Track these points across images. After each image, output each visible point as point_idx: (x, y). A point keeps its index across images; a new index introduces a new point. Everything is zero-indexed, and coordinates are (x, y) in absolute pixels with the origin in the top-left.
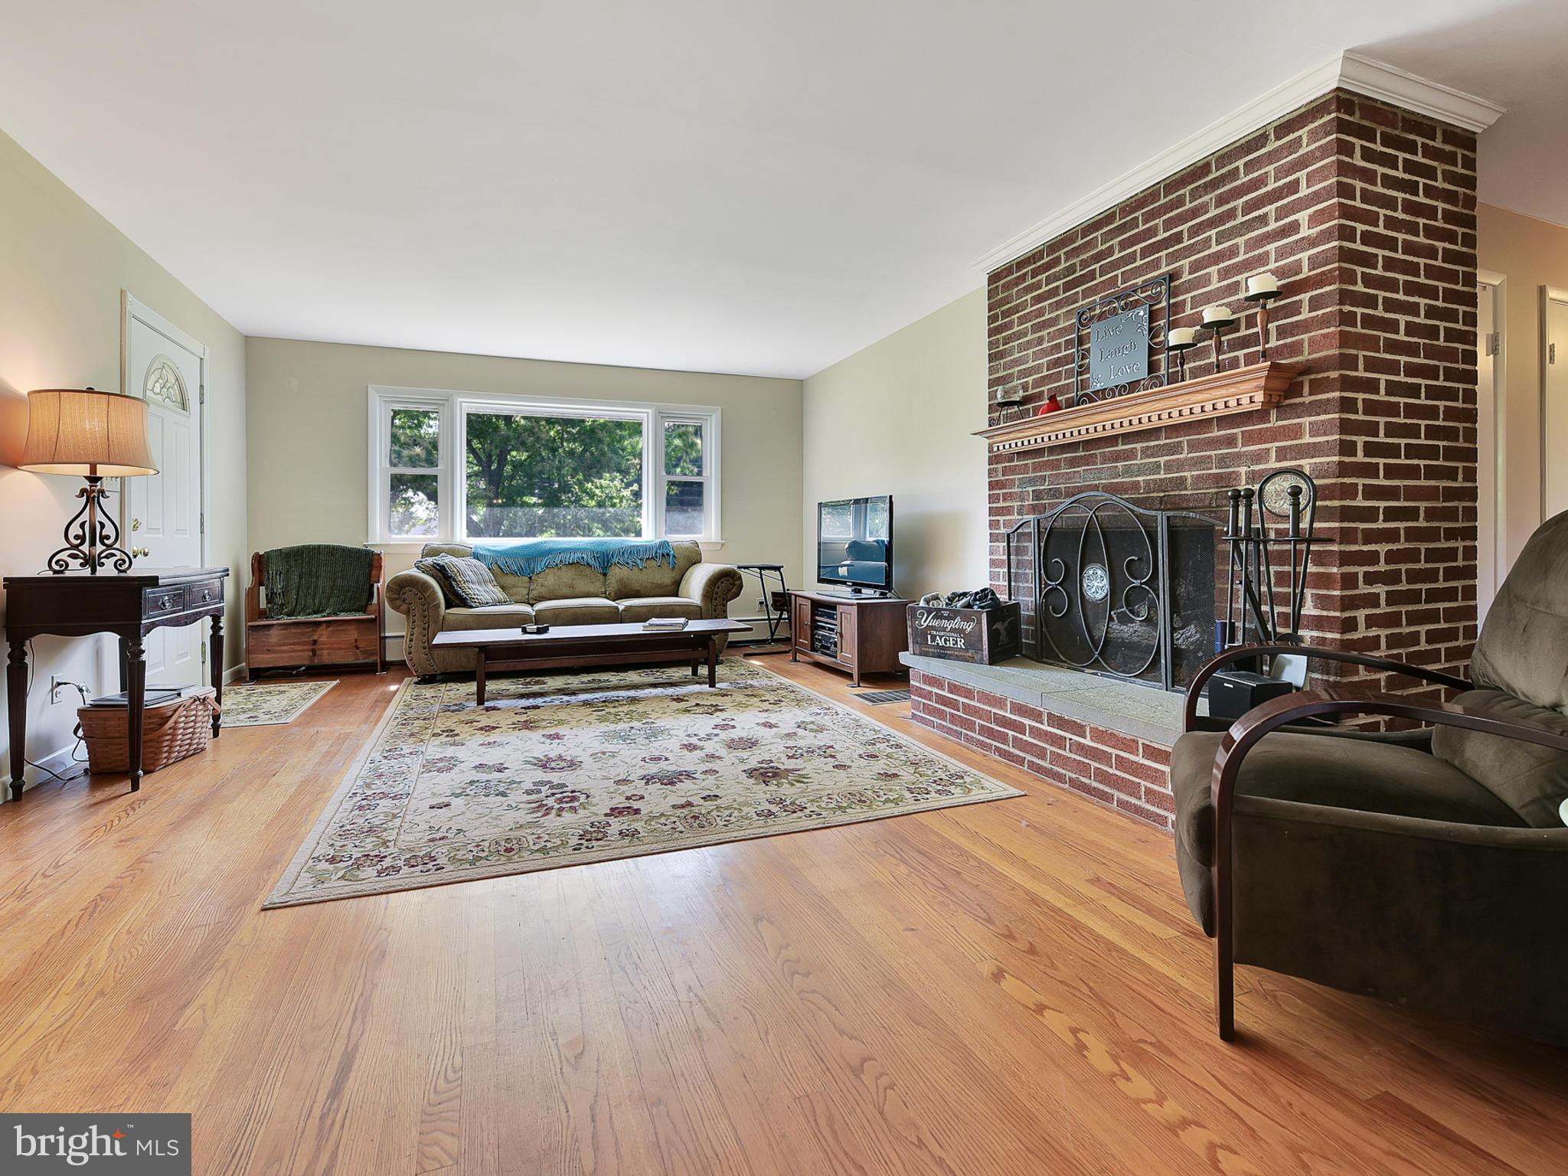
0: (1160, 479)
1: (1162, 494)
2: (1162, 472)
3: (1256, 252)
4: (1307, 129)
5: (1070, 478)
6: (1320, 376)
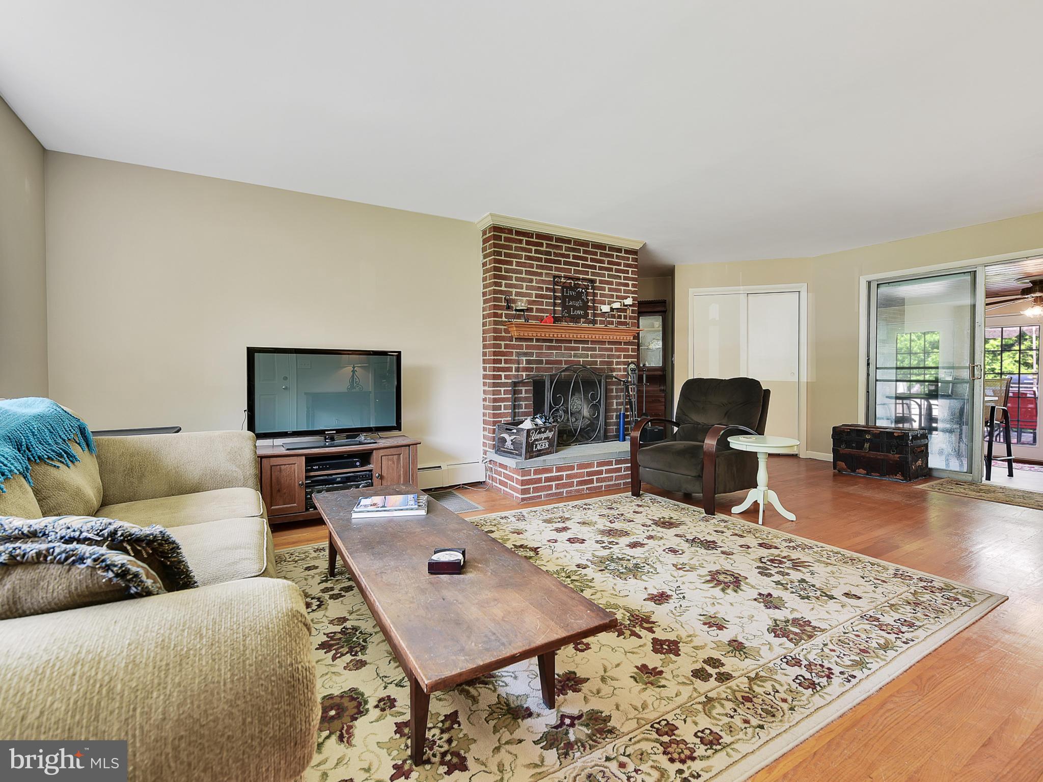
0: (588, 361)
1: (589, 367)
2: (589, 358)
4: (631, 256)
5: (549, 355)
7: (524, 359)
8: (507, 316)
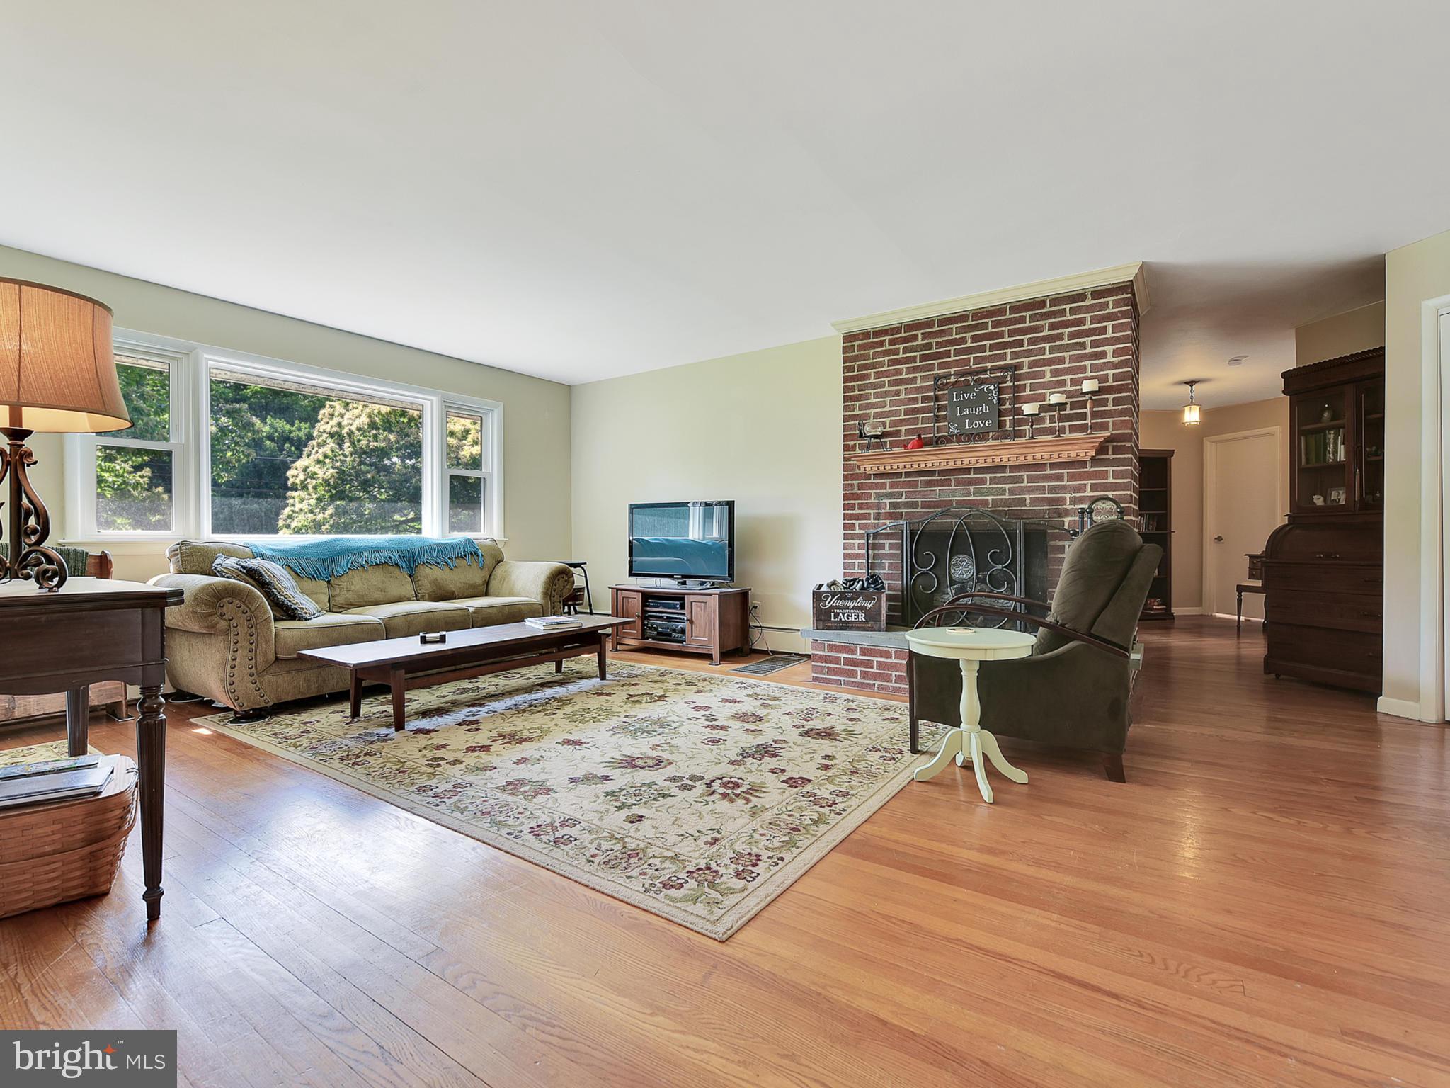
0: (1005, 499)
1: (1007, 509)
2: (1007, 494)
3: (1078, 364)
4: (1112, 298)
5: (927, 495)
6: (1119, 444)
7: (887, 501)
8: (861, 446)
